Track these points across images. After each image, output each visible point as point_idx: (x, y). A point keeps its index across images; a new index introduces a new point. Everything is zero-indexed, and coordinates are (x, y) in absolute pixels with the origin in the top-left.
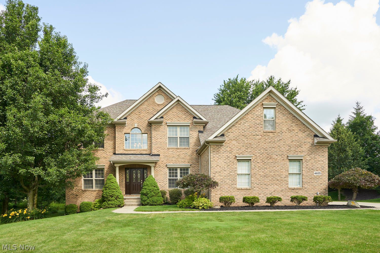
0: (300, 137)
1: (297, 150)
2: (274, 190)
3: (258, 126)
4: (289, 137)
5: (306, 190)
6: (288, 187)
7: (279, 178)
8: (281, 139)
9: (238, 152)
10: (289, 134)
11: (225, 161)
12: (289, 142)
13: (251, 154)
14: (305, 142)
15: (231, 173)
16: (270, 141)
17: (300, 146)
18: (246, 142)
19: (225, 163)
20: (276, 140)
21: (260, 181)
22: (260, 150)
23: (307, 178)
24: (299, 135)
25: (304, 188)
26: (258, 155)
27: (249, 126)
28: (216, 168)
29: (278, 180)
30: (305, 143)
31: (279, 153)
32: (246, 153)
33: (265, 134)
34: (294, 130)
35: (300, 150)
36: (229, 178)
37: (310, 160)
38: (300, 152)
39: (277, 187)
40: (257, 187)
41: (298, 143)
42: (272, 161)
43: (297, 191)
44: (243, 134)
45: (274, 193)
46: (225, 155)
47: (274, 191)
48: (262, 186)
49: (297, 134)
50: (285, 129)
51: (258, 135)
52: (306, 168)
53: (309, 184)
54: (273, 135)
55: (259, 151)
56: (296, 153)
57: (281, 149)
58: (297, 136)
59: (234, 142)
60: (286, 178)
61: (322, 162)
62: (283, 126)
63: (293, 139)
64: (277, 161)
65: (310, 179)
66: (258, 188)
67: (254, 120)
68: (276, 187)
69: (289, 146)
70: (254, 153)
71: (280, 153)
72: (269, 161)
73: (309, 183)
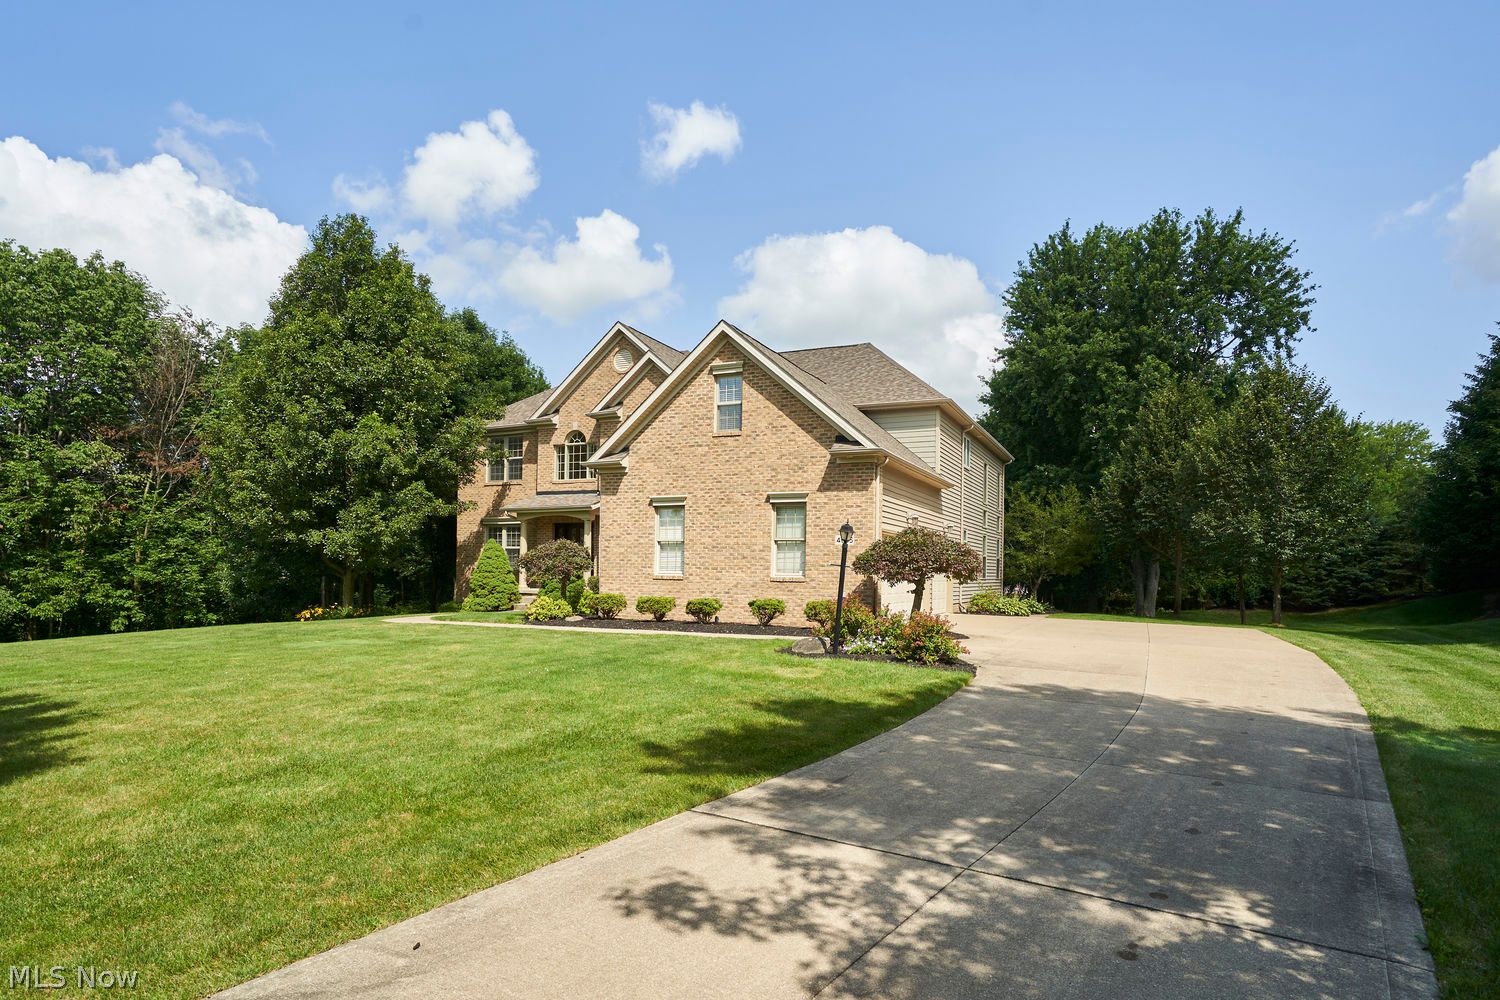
0: (800, 443)
1: (792, 479)
2: (735, 582)
3: (701, 422)
4: (773, 445)
5: (813, 584)
6: (768, 576)
7: (747, 553)
8: (754, 453)
9: (656, 487)
10: (774, 437)
11: (630, 511)
12: (772, 459)
13: (684, 493)
14: (812, 457)
15: (642, 541)
16: (727, 457)
17: (800, 468)
18: (675, 464)
19: (629, 515)
20: (741, 454)
21: (702, 560)
22: (703, 483)
23: (817, 552)
24: (798, 439)
25: (808, 580)
26: (700, 494)
27: (681, 424)
28: (611, 527)
29: (744, 558)
30: (814, 460)
31: (749, 488)
32: (675, 490)
33: (716, 441)
34: (785, 426)
35: (800, 479)
36: (636, 550)
37: (825, 503)
38: (799, 483)
39: (743, 575)
40: (697, 575)
41: (795, 461)
42: (731, 510)
43: (791, 586)
44: (668, 444)
45: (735, 590)
46: (630, 495)
47: (736, 586)
48: (707, 572)
49: (792, 436)
50: (763, 425)
51: (700, 446)
52: (815, 526)
53: (822, 568)
54: (735, 444)
55: (703, 485)
56: (791, 486)
57: (752, 477)
58: (792, 443)
59: (649, 465)
60: (764, 554)
61: (858, 510)
62: (760, 418)
63: (784, 451)
64: (743, 508)
65: (825, 555)
66: (698, 578)
67: (693, 409)
68: (740, 574)
69: (773, 470)
70: (692, 490)
71: (752, 488)
72: (724, 509)
73: (823, 566)
